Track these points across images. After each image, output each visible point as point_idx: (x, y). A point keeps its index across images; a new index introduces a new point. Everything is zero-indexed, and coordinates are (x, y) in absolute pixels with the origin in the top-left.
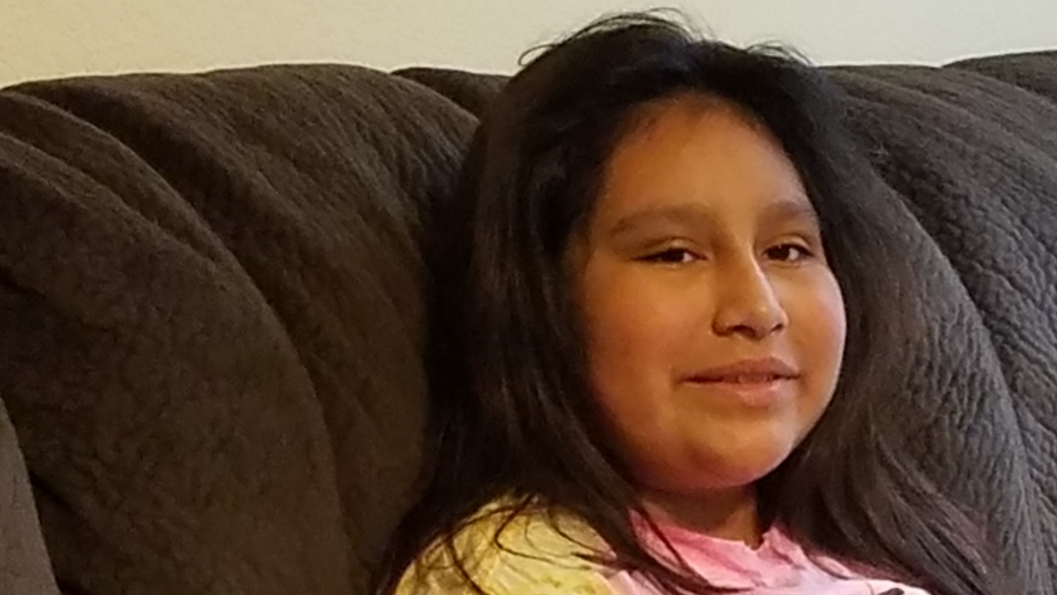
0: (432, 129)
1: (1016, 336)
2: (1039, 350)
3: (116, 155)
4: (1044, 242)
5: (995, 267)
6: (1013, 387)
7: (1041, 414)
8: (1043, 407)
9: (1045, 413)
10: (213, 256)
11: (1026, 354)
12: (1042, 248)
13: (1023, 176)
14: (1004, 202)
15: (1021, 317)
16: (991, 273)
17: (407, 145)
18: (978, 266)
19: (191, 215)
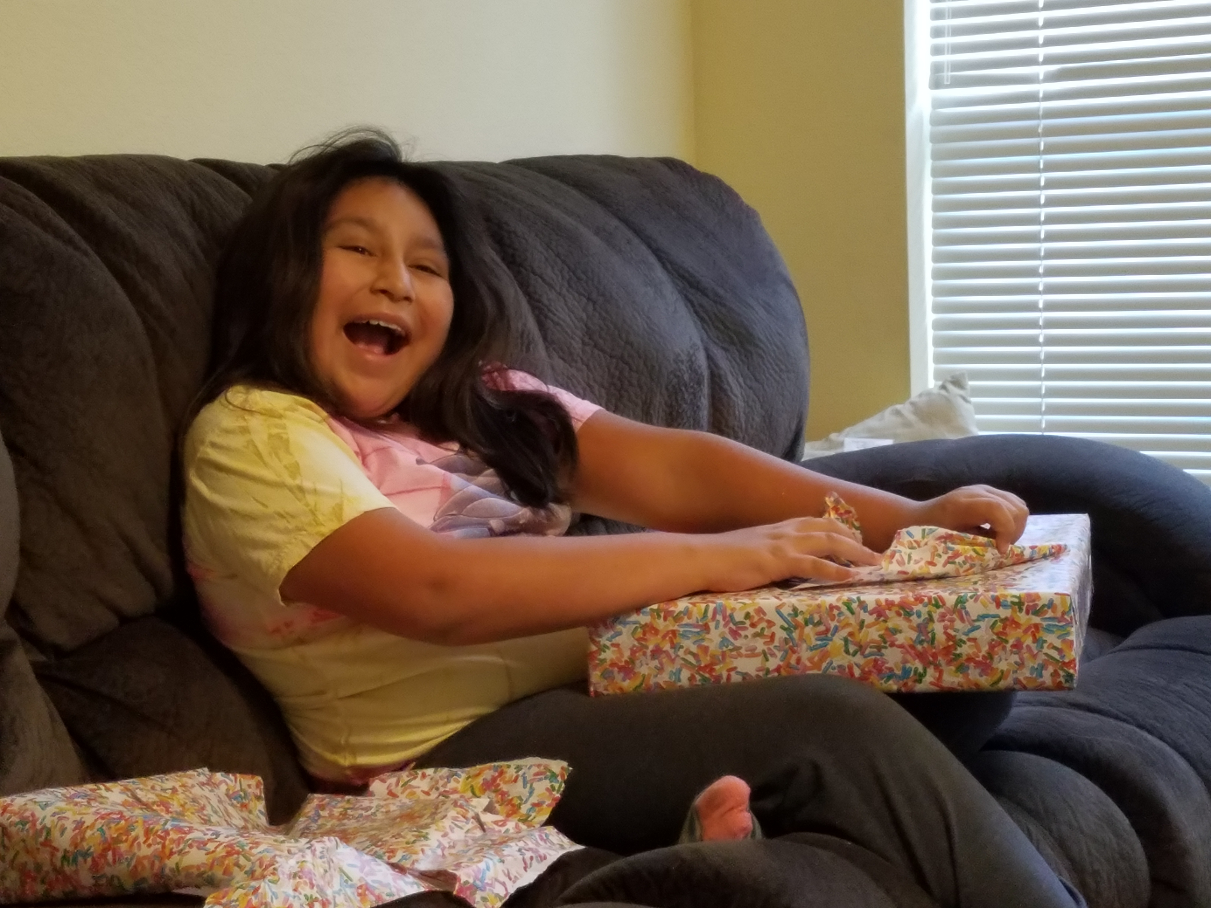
0: (210, 190)
1: (546, 309)
2: (559, 318)
3: (27, 198)
4: (560, 258)
5: (534, 273)
6: (545, 339)
7: (561, 354)
8: (562, 349)
9: (563, 353)
10: (86, 254)
11: (552, 321)
12: (559, 262)
13: (547, 222)
14: (537, 235)
15: (549, 300)
16: (532, 275)
17: (195, 197)
18: (523, 271)
19: (72, 232)
